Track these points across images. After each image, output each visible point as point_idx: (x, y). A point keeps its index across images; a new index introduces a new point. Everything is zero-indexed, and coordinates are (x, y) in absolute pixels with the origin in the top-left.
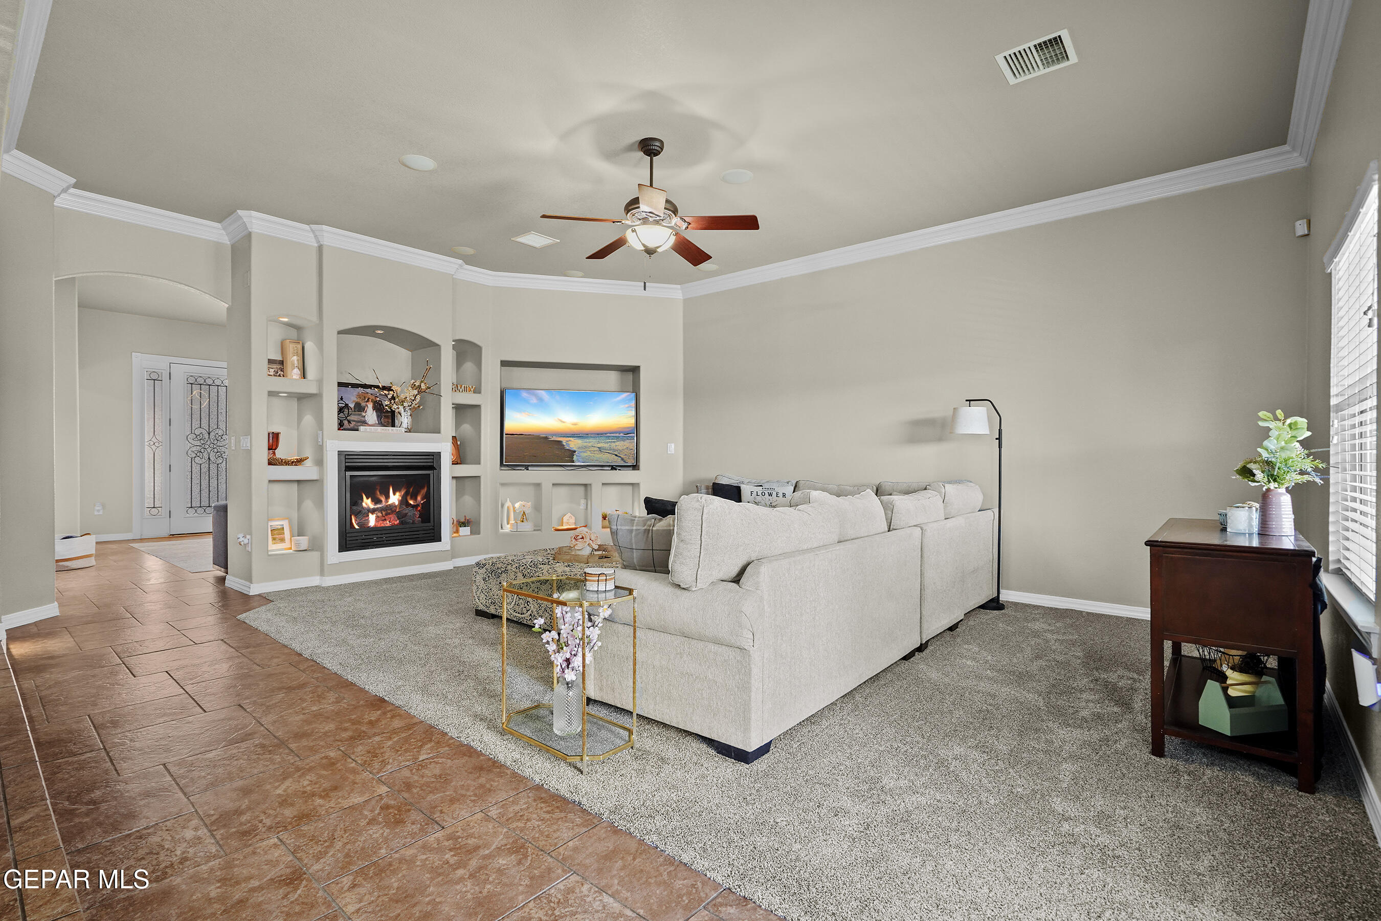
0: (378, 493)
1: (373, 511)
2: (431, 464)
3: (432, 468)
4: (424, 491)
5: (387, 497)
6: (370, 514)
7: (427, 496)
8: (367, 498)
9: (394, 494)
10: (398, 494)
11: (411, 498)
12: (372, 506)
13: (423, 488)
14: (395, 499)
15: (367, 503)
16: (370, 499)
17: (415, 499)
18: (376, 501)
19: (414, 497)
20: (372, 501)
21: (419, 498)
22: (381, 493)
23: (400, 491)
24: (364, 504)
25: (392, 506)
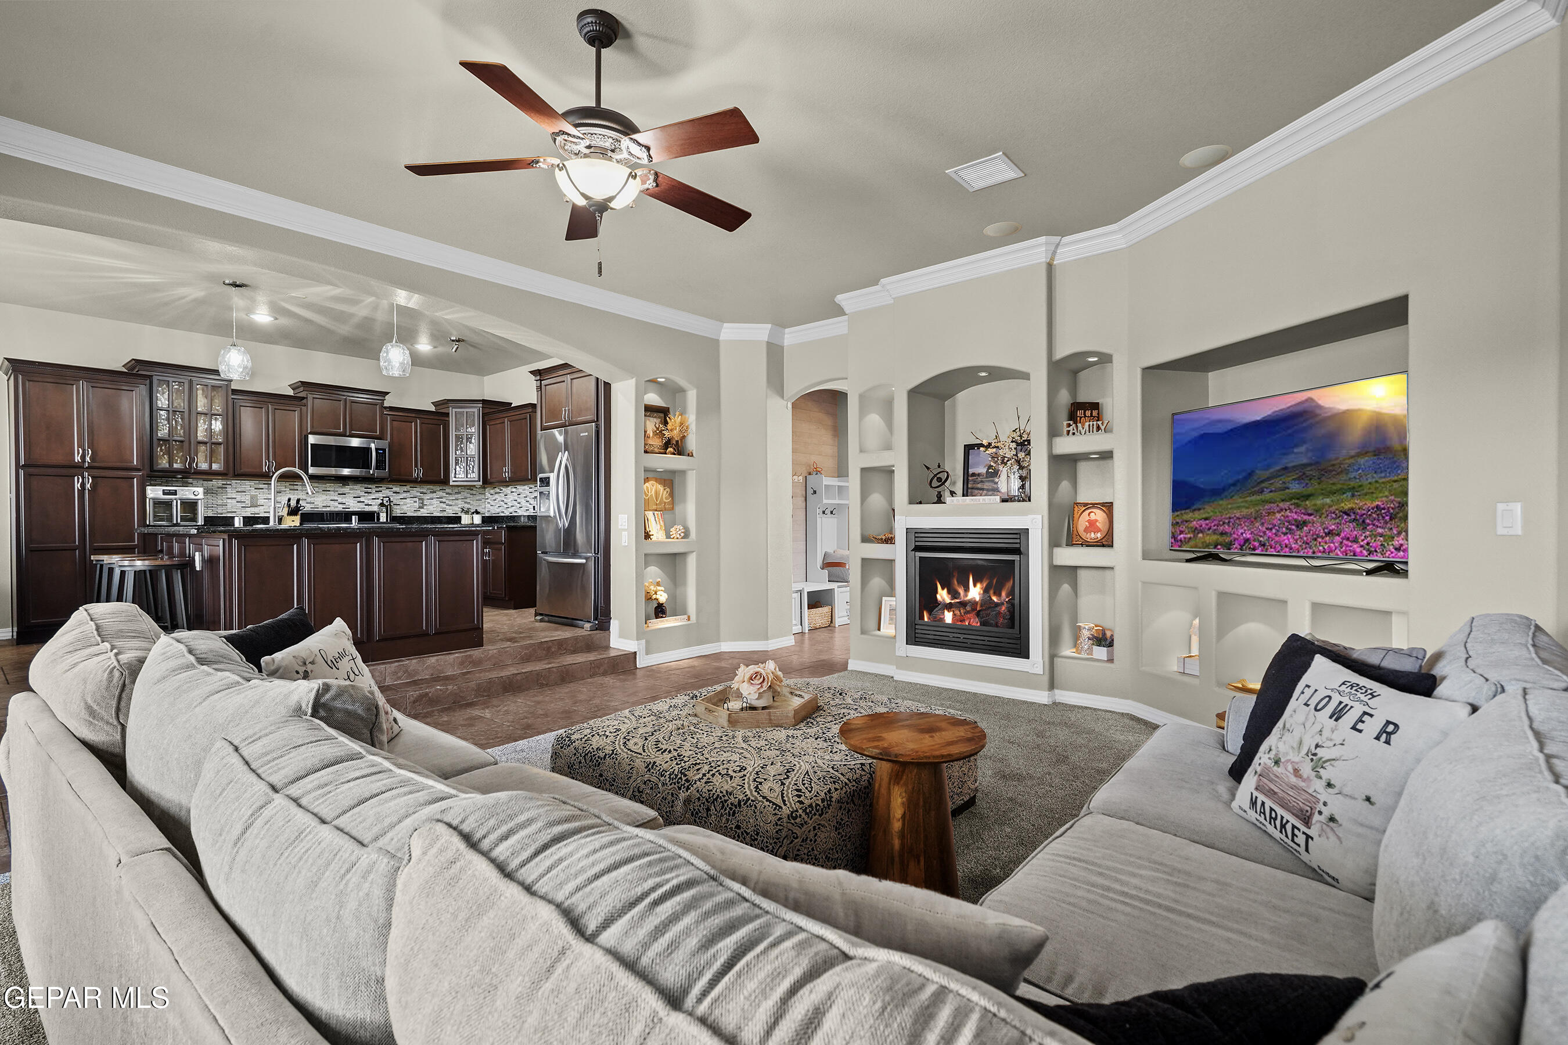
0: (956, 582)
1: (949, 607)
2: (1017, 546)
3: (1017, 551)
4: (1009, 585)
5: (967, 589)
6: (946, 612)
7: (1011, 593)
8: (943, 589)
9: (975, 585)
10: (979, 585)
11: (995, 594)
12: (948, 600)
13: (1008, 580)
14: (975, 592)
15: (943, 595)
16: (946, 590)
17: (999, 595)
18: (953, 594)
19: (998, 594)
20: (949, 592)
21: (1004, 594)
22: (959, 583)
23: (981, 582)
24: (938, 597)
25: (973, 603)
